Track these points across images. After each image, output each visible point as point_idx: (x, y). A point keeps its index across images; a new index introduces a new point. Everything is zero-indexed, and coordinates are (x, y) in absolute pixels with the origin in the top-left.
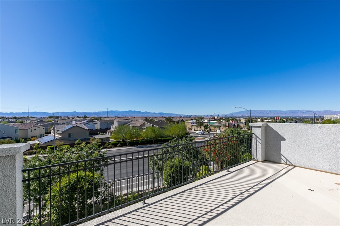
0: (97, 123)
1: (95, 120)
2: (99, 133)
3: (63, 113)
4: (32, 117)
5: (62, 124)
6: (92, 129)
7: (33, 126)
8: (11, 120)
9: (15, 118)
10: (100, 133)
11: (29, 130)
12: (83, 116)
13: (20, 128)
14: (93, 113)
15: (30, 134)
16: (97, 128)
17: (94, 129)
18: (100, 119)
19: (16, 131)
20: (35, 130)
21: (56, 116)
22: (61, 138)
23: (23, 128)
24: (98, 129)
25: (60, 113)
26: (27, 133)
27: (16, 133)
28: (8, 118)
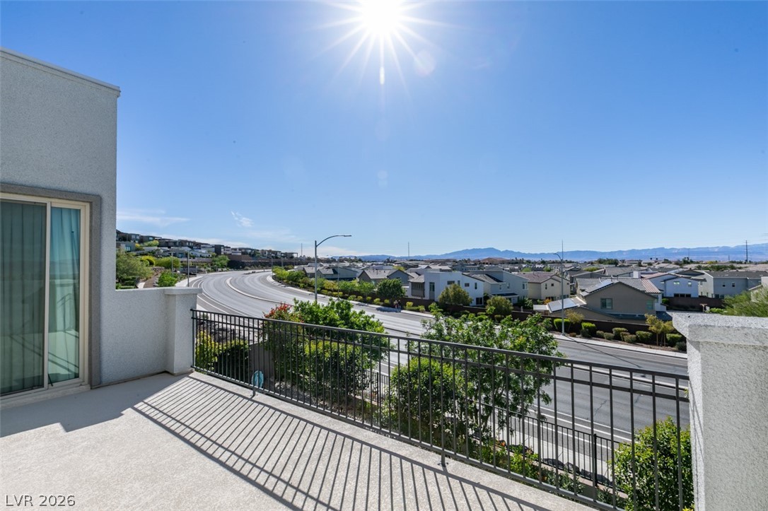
0: (705, 280)
1: (703, 272)
2: (705, 309)
3: (633, 251)
4: (568, 260)
5: (614, 276)
6: (689, 296)
7: (549, 277)
8: (537, 266)
9: (543, 262)
10: (708, 308)
11: (543, 286)
12: (681, 258)
13: (529, 280)
14: (716, 250)
15: (544, 293)
16: (704, 294)
17: (692, 296)
18: (733, 268)
19: (524, 285)
20: (552, 285)
21: (612, 260)
22: (584, 306)
23: (535, 281)
24: (710, 296)
25: (624, 253)
26: (540, 289)
27: (524, 288)
28: (535, 263)
